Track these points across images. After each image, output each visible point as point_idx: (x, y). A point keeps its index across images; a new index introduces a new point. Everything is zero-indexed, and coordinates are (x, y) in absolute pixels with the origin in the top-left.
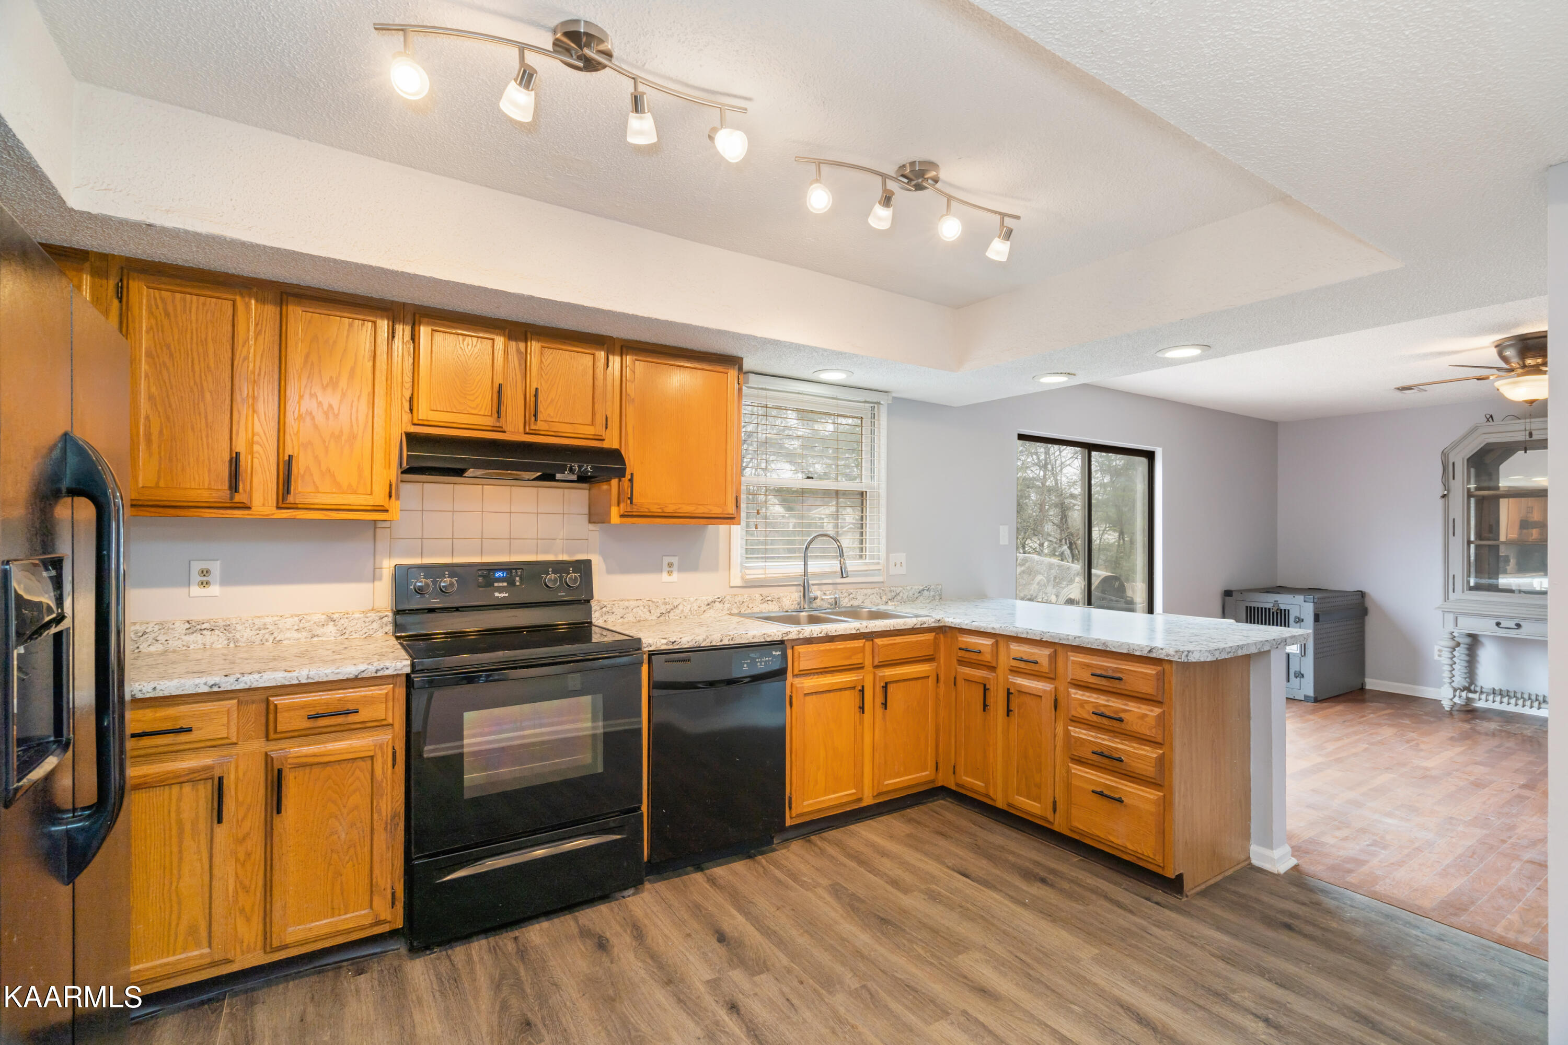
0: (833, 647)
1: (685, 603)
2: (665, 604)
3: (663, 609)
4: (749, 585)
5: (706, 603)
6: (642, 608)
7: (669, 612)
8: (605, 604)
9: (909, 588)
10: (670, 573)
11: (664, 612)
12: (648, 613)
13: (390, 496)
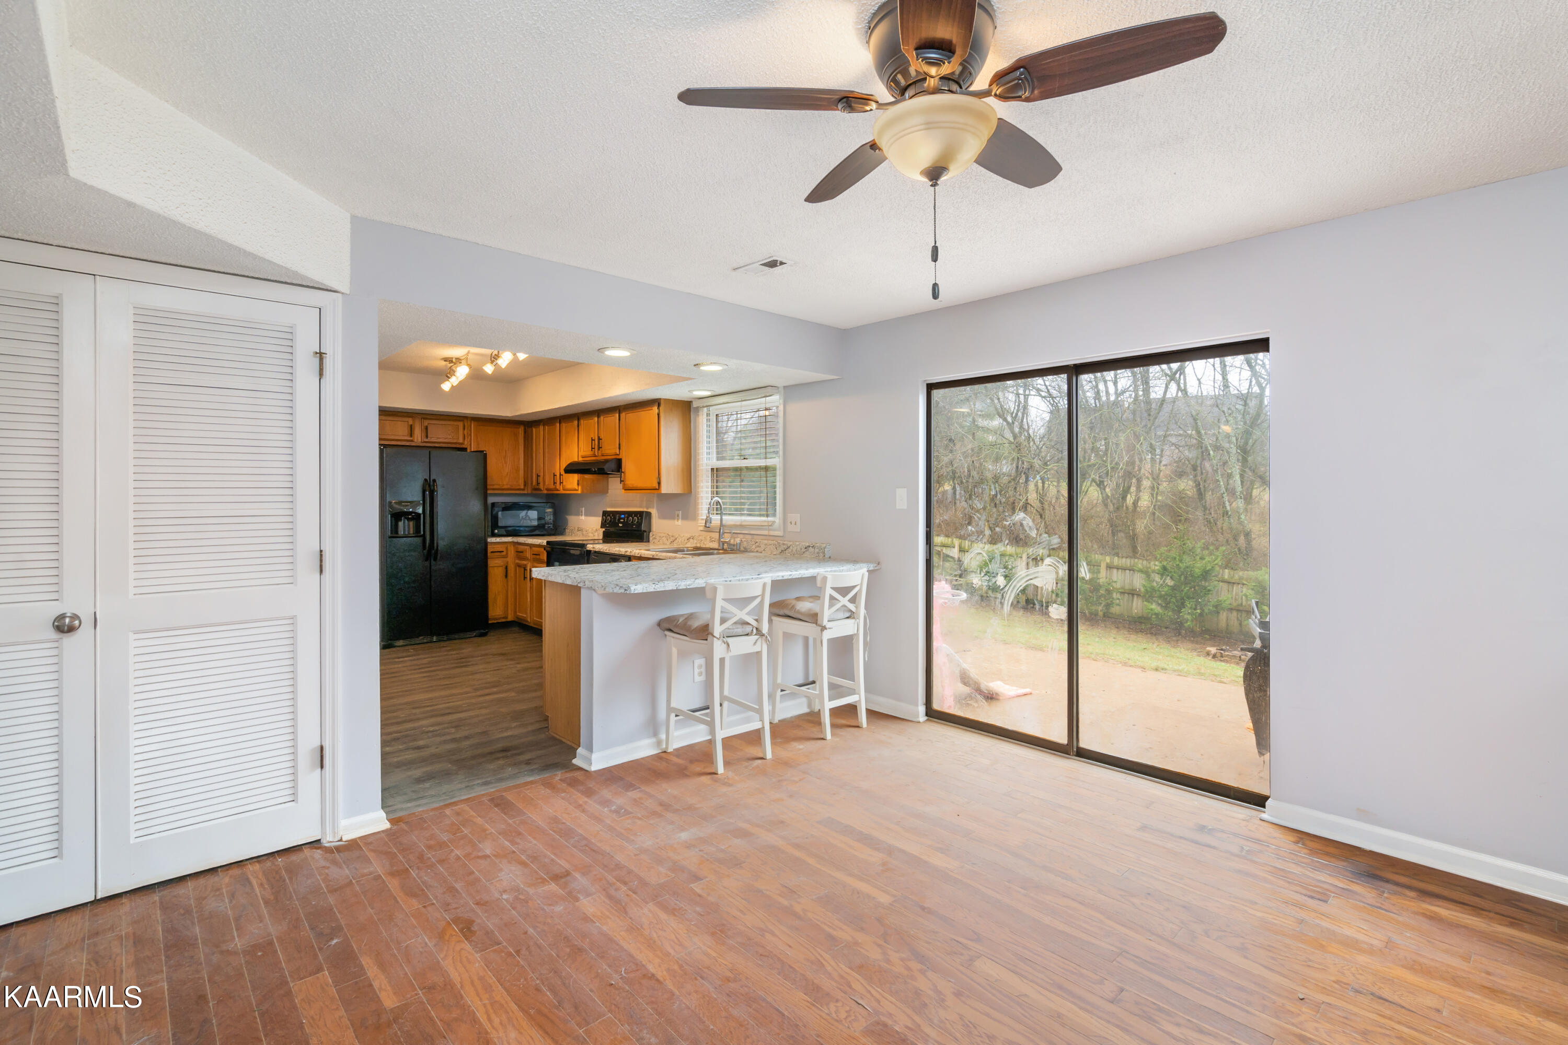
2: (673, 536)
3: (672, 539)
6: (665, 537)
7: (674, 541)
9: (797, 543)
10: (678, 520)
11: (672, 541)
12: (667, 540)
13: (578, 485)
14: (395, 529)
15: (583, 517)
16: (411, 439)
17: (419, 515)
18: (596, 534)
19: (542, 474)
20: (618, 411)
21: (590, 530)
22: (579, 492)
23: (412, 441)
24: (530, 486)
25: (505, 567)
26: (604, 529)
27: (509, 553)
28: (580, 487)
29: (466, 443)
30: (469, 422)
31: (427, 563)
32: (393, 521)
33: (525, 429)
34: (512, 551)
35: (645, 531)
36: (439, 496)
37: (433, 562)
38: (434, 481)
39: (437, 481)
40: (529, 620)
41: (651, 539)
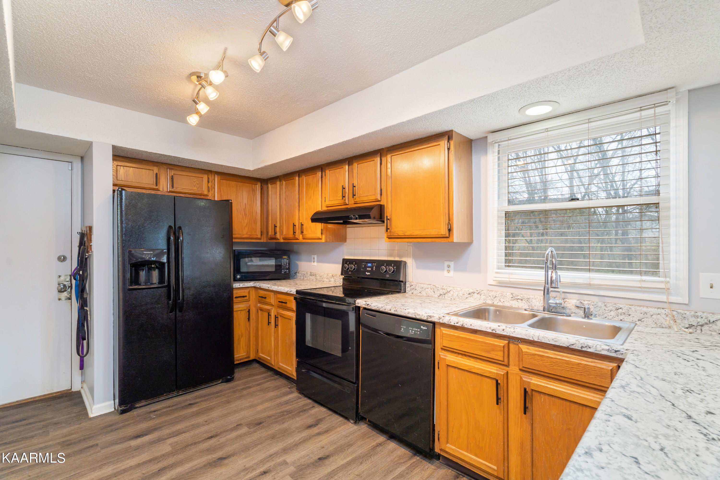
0: (472, 338)
1: (454, 291)
2: (443, 289)
3: (441, 292)
4: (502, 284)
5: (468, 293)
6: (430, 289)
7: (445, 294)
8: (413, 284)
10: (449, 271)
11: (442, 294)
12: (433, 293)
13: (322, 234)
14: (135, 280)
15: (315, 264)
16: (157, 187)
17: (163, 264)
18: (332, 280)
19: (278, 225)
20: (379, 154)
21: (325, 276)
22: (323, 240)
23: (158, 190)
24: (265, 235)
25: (248, 310)
26: (343, 276)
27: (251, 296)
28: (324, 236)
29: (210, 195)
30: (213, 176)
31: (172, 315)
32: (133, 271)
33: (261, 186)
34: (253, 295)
35: (402, 282)
36: (185, 244)
37: (178, 313)
38: (180, 228)
39: (183, 229)
40: (273, 363)
41: (408, 289)
